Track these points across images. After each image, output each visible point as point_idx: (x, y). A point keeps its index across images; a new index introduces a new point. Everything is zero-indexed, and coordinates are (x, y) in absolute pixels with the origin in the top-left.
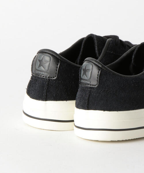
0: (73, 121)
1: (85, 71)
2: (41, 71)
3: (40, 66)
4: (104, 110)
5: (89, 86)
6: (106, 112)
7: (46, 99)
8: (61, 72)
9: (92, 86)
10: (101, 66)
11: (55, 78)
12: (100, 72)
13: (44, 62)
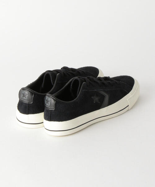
0: (43, 123)
1: (48, 101)
2: (24, 99)
3: (23, 96)
4: (59, 121)
5: (50, 109)
6: (60, 122)
7: (28, 113)
8: (35, 99)
9: (51, 109)
10: (55, 99)
11: (32, 103)
12: (55, 102)
13: (25, 95)
